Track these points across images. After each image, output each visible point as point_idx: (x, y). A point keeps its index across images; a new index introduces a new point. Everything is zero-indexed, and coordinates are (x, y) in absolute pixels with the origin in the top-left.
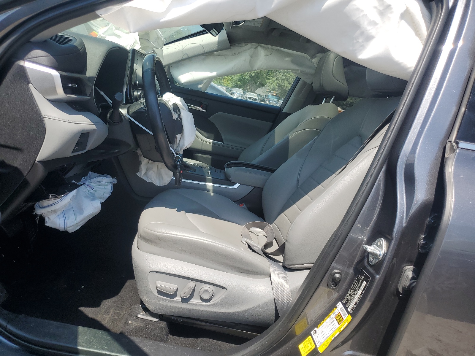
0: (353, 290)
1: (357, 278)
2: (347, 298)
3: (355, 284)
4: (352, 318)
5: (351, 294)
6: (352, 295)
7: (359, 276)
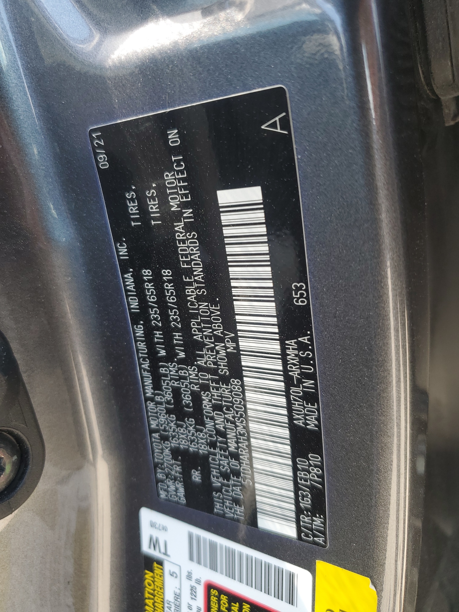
0: (171, 357)
1: (123, 250)
2: (176, 453)
3: (152, 299)
4: (371, 577)
5: (187, 399)
6: (196, 398)
7: (133, 208)
